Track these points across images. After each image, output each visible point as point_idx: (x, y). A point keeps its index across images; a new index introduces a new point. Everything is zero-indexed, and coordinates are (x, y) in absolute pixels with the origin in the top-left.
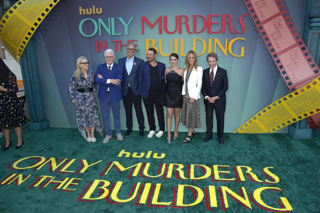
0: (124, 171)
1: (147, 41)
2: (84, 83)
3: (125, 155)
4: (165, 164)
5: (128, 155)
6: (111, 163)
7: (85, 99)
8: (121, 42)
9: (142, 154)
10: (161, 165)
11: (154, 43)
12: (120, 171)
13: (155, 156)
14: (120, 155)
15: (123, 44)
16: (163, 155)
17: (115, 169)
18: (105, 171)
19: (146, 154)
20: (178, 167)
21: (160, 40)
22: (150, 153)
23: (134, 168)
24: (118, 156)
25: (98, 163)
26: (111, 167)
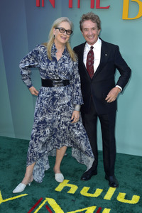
2: (52, 67)
3: (68, 188)
5: (74, 189)
6: (40, 202)
7: (54, 99)
9: (98, 192)
13: (121, 198)
14: (59, 188)
19: (105, 192)
22: (111, 191)
24: (57, 189)
25: (20, 198)
26: (40, 207)
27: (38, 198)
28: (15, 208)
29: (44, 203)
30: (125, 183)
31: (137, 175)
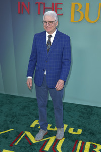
0: (35, 144)
1: (73, 4)
3: (38, 125)
4: (81, 142)
6: (21, 134)
8: (44, 4)
10: (77, 142)
11: (80, 8)
12: (31, 143)
13: (71, 131)
14: (33, 125)
15: (46, 7)
16: (80, 131)
17: (26, 141)
18: (15, 141)
20: (96, 147)
21: (88, 4)
23: (47, 141)
24: (31, 126)
25: (9, 132)
26: (22, 137)
27: (20, 132)
28: (6, 138)
29: (24, 134)
30: (73, 122)
31: (80, 116)
